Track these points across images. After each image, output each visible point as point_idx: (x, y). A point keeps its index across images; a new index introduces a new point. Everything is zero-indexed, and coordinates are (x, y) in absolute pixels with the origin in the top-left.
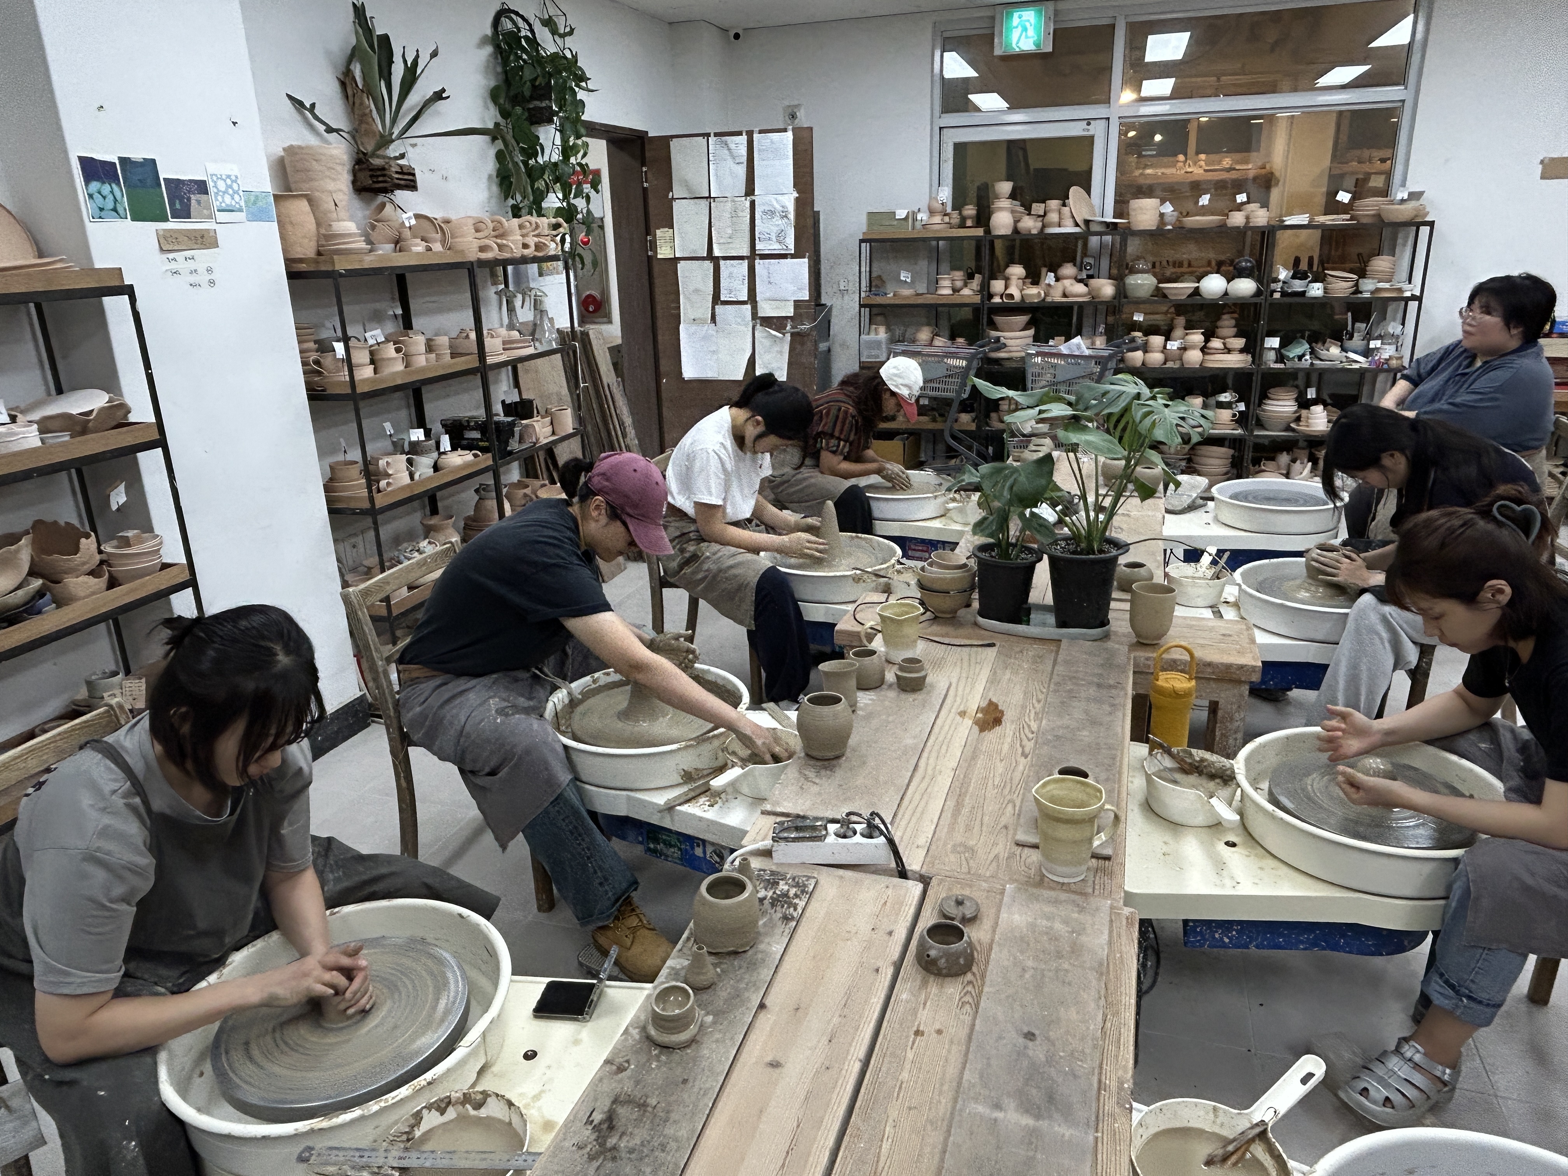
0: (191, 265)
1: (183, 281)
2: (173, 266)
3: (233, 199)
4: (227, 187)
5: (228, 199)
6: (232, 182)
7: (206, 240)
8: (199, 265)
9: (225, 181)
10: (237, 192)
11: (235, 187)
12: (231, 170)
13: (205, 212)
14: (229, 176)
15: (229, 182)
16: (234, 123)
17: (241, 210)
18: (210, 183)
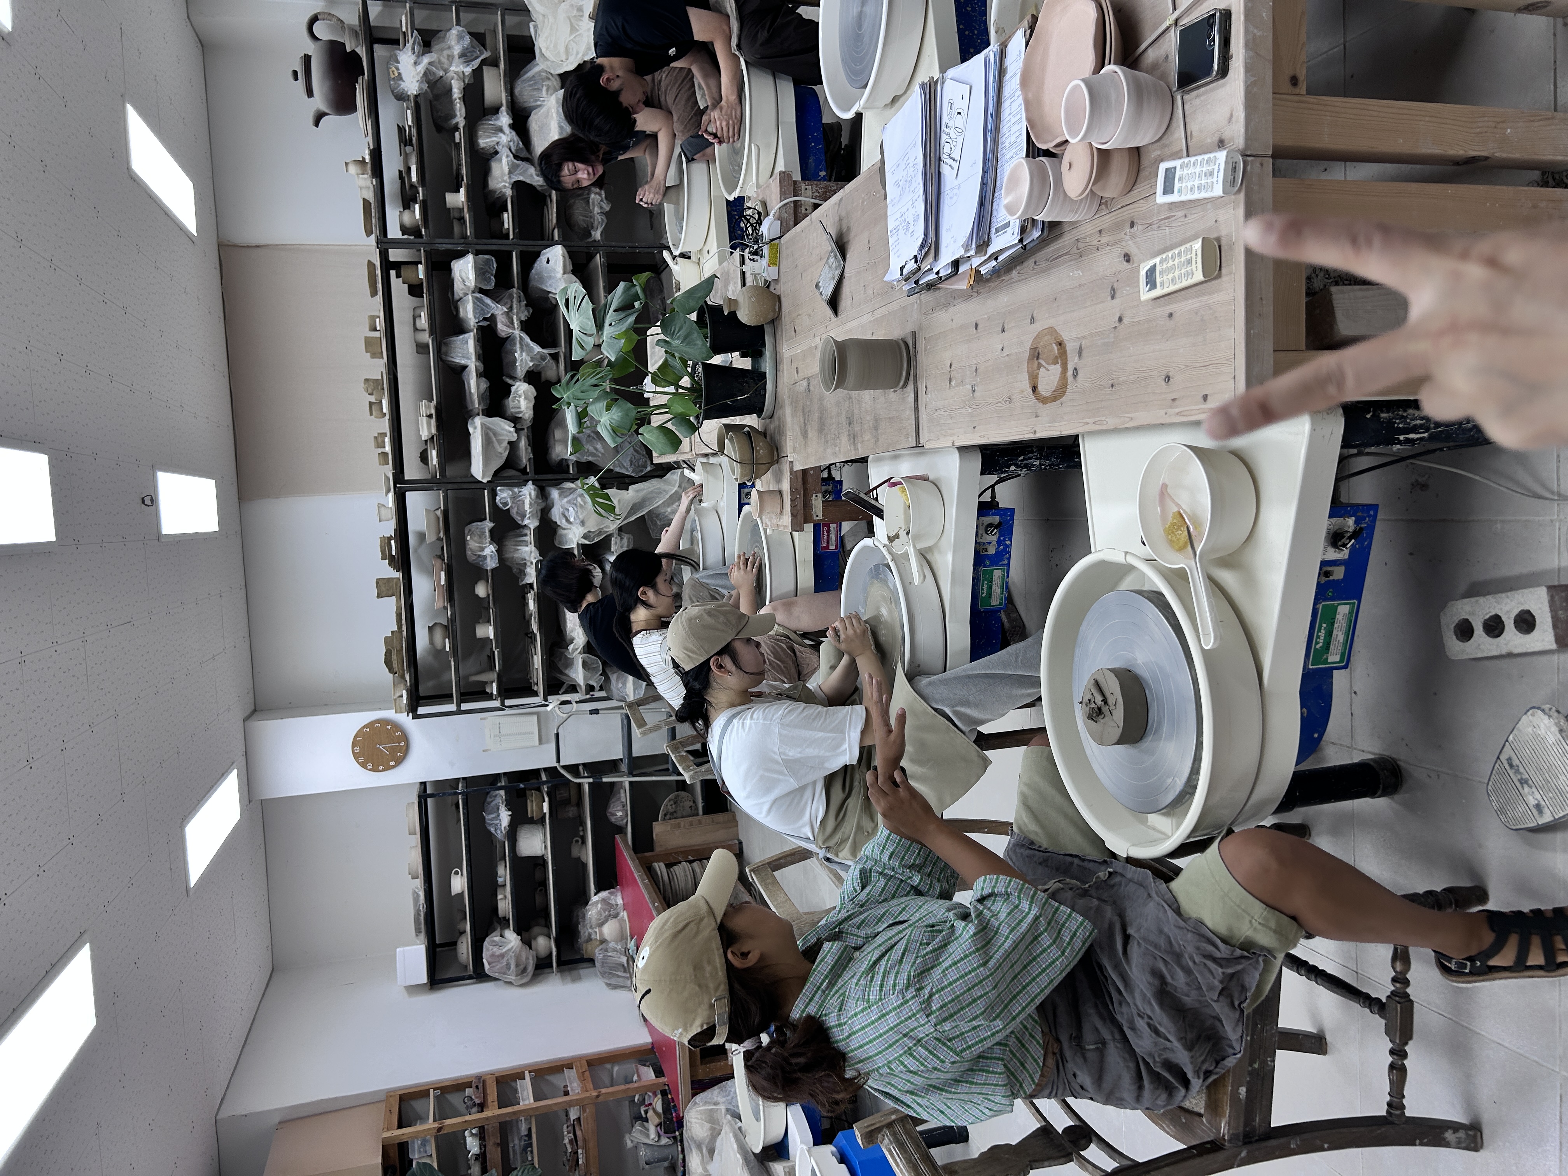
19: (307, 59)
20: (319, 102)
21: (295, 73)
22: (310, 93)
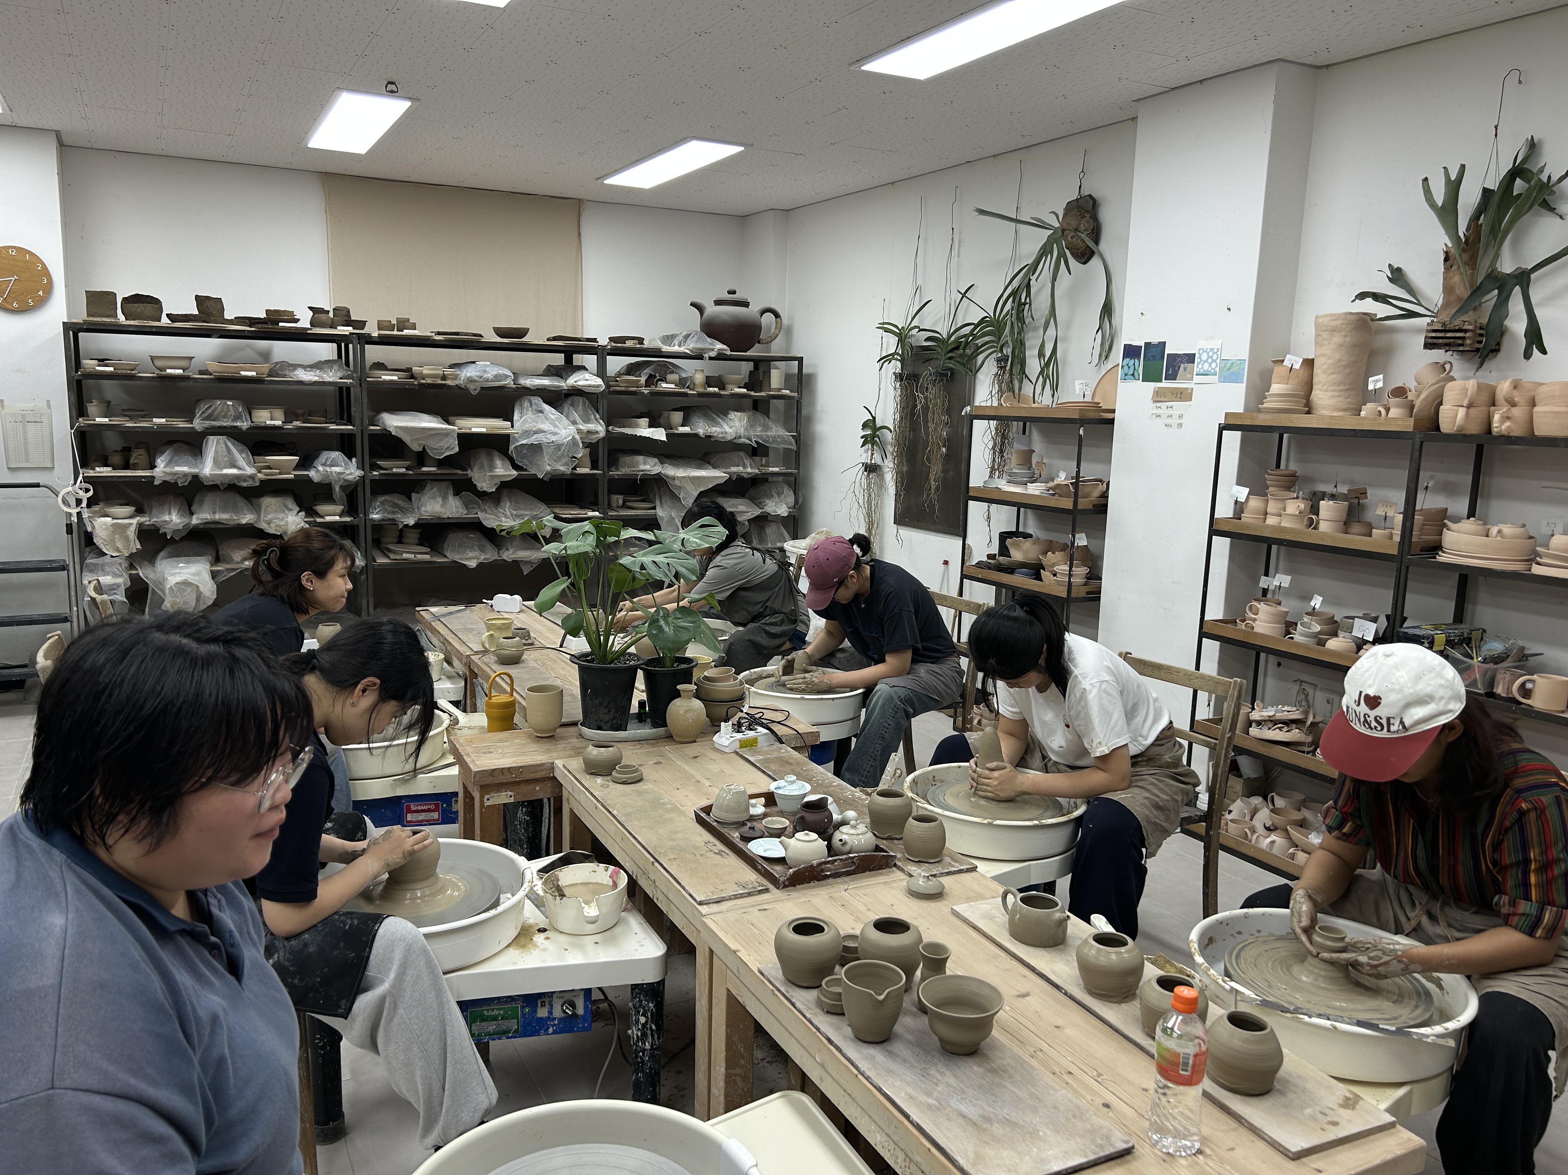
0: (1170, 411)
1: (1160, 422)
2: (1158, 411)
3: (1210, 366)
4: (1209, 357)
5: (1206, 366)
6: (1214, 353)
7: (1184, 395)
8: (1175, 412)
9: (1208, 353)
10: (1215, 361)
11: (1215, 357)
12: (1216, 344)
13: (1188, 376)
14: (1212, 350)
15: (1211, 354)
16: (1229, 309)
17: (1215, 374)
18: (1197, 356)
19: (746, 304)
20: (711, 310)
21: (734, 292)
22: (718, 303)
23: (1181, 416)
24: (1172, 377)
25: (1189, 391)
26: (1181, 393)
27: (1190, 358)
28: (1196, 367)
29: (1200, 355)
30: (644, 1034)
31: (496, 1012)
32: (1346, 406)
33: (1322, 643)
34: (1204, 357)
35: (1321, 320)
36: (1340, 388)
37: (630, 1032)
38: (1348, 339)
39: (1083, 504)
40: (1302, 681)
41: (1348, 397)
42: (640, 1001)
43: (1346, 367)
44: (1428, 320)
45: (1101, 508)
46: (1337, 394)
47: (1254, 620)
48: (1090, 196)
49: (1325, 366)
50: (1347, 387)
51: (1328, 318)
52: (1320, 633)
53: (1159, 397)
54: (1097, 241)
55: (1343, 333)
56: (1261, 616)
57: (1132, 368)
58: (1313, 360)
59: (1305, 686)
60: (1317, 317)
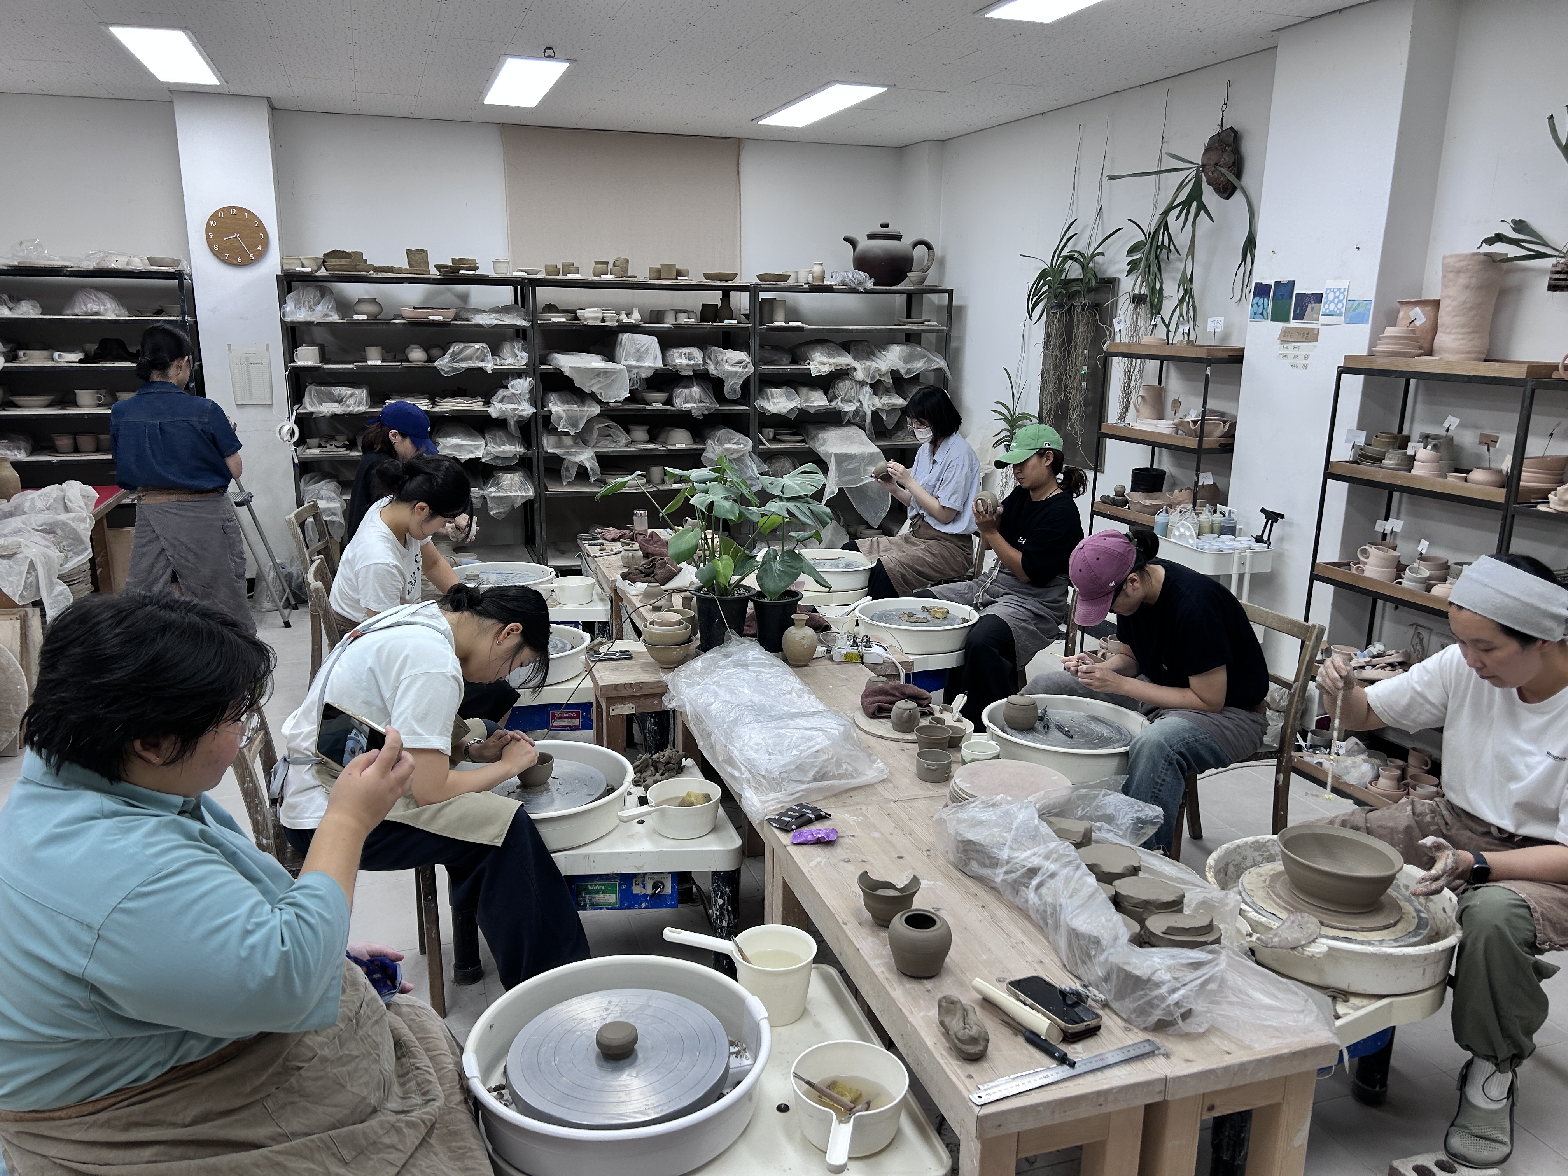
0: (1296, 352)
1: (1287, 362)
2: (1285, 352)
3: (1336, 306)
4: (1335, 297)
5: (1332, 306)
6: (1341, 293)
7: (1311, 336)
8: (1301, 353)
9: (1335, 293)
10: (1341, 301)
11: (1341, 297)
12: (1343, 284)
13: (1315, 316)
14: (1339, 289)
15: (1338, 293)
16: (1358, 248)
17: (1341, 315)
18: (1324, 296)
19: (898, 237)
20: (864, 244)
21: (887, 226)
22: (871, 237)
23: (1306, 357)
24: (1299, 317)
25: (1316, 332)
26: (1308, 333)
27: (1318, 298)
28: (1324, 307)
29: (1327, 294)
30: (722, 914)
31: (598, 887)
32: (1469, 349)
33: (1428, 589)
34: (1331, 296)
35: (1448, 260)
36: (1464, 330)
37: (710, 911)
38: (1474, 280)
39: (1209, 442)
40: (1418, 625)
41: (1471, 340)
42: (718, 886)
43: (1471, 309)
44: (1554, 261)
45: (1227, 448)
46: (1460, 336)
47: (1365, 563)
48: (1232, 128)
49: (1449, 309)
50: (1471, 330)
51: (1454, 259)
52: (1429, 578)
53: (1287, 337)
54: (1239, 175)
55: (1469, 274)
56: (1372, 560)
57: (1261, 307)
58: (1439, 301)
59: (1420, 630)
60: (1444, 258)
